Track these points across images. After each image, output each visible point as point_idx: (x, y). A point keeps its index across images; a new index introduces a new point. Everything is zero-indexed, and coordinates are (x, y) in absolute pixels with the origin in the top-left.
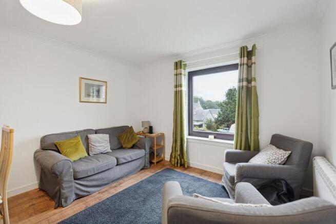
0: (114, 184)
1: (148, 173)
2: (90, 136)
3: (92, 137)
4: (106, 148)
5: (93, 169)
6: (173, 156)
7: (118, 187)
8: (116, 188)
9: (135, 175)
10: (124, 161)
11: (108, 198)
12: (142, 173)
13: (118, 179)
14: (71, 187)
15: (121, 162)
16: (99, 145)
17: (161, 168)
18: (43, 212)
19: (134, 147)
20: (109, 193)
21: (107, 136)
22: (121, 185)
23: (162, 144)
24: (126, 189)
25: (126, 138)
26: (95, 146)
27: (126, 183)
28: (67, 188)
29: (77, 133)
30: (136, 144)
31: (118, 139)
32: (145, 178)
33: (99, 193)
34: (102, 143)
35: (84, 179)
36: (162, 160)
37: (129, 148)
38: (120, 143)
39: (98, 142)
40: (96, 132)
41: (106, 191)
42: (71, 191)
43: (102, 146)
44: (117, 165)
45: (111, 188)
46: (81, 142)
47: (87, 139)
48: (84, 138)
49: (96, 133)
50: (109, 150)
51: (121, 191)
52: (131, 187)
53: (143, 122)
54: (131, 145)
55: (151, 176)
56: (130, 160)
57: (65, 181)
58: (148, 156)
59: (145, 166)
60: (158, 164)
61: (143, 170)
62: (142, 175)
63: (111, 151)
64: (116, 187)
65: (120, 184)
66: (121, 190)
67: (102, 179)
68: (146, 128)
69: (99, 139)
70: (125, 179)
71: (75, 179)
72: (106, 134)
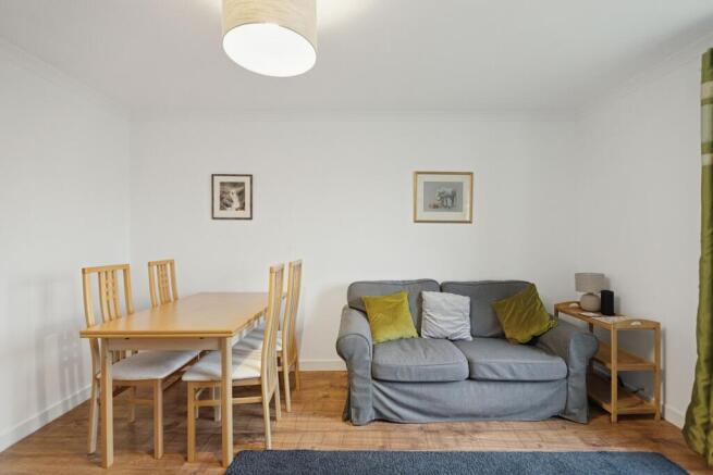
0: (463, 425)
1: (571, 437)
2: (427, 295)
3: (430, 297)
4: (458, 330)
5: (409, 369)
6: (699, 420)
7: (467, 438)
8: (459, 437)
9: (527, 426)
10: (490, 375)
11: (427, 453)
12: (550, 429)
13: (473, 416)
14: (366, 390)
15: (480, 376)
16: (442, 318)
17: (632, 442)
18: (328, 416)
19: (534, 343)
20: (440, 441)
21: (467, 300)
22: (476, 436)
23: (652, 358)
24: (481, 455)
25: (513, 313)
26: (434, 319)
27: (493, 436)
28: (361, 390)
29: (405, 284)
30: (544, 338)
31: (495, 313)
32: (554, 449)
33: (422, 429)
34: (450, 315)
35: (390, 384)
36: (651, 416)
37: (521, 344)
38: (497, 323)
39: (441, 311)
40: (442, 288)
41: (437, 432)
42: (367, 399)
43: (448, 322)
44: (470, 378)
45: (450, 429)
46: (406, 305)
47: (420, 300)
48: (415, 297)
49: (441, 291)
50: (466, 335)
51: (465, 453)
52: (498, 454)
53: (579, 277)
54: (526, 336)
55: (576, 454)
56: (510, 377)
57: (358, 376)
58: (580, 383)
59: (565, 411)
60: (625, 424)
61: (560, 422)
62: (550, 434)
63: (471, 339)
64: (462, 432)
65: (476, 432)
66: (470, 449)
67: (430, 399)
68: (591, 294)
69: (443, 304)
70: (495, 424)
71: (374, 378)
72: (464, 295)
